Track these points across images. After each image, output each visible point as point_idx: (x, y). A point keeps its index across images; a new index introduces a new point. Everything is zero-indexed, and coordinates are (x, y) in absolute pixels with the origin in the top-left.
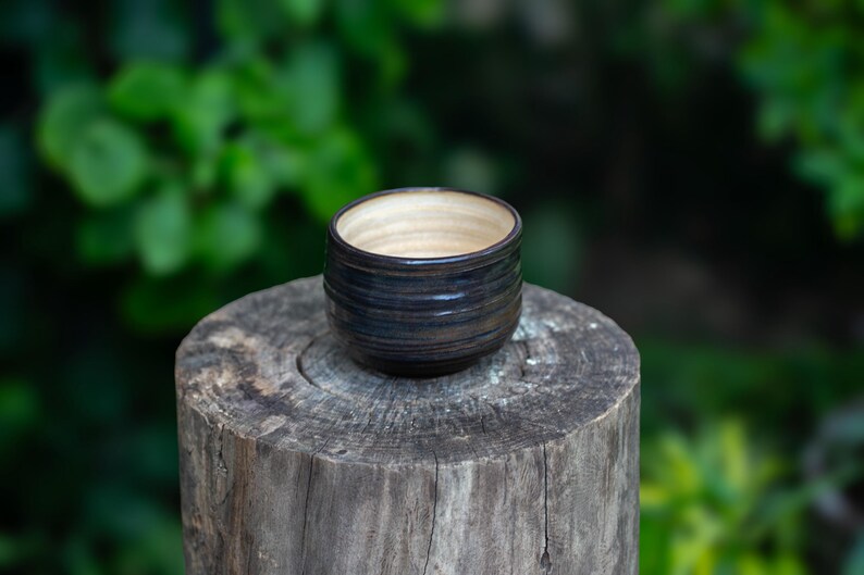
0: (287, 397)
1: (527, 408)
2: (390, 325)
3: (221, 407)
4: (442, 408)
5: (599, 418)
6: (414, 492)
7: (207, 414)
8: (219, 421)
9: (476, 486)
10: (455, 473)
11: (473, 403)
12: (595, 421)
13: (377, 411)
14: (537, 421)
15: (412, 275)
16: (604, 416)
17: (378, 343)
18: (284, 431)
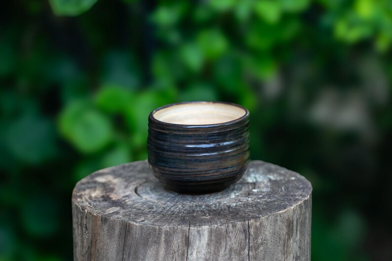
0: (124, 201)
1: (245, 207)
2: (175, 161)
3: (90, 204)
4: (201, 206)
5: (281, 212)
6: (177, 241)
7: (81, 206)
8: (86, 209)
9: (210, 240)
10: (198, 231)
11: (218, 205)
12: (279, 212)
13: (168, 206)
14: (248, 212)
15: (186, 133)
16: (284, 211)
17: (169, 171)
18: (117, 213)
